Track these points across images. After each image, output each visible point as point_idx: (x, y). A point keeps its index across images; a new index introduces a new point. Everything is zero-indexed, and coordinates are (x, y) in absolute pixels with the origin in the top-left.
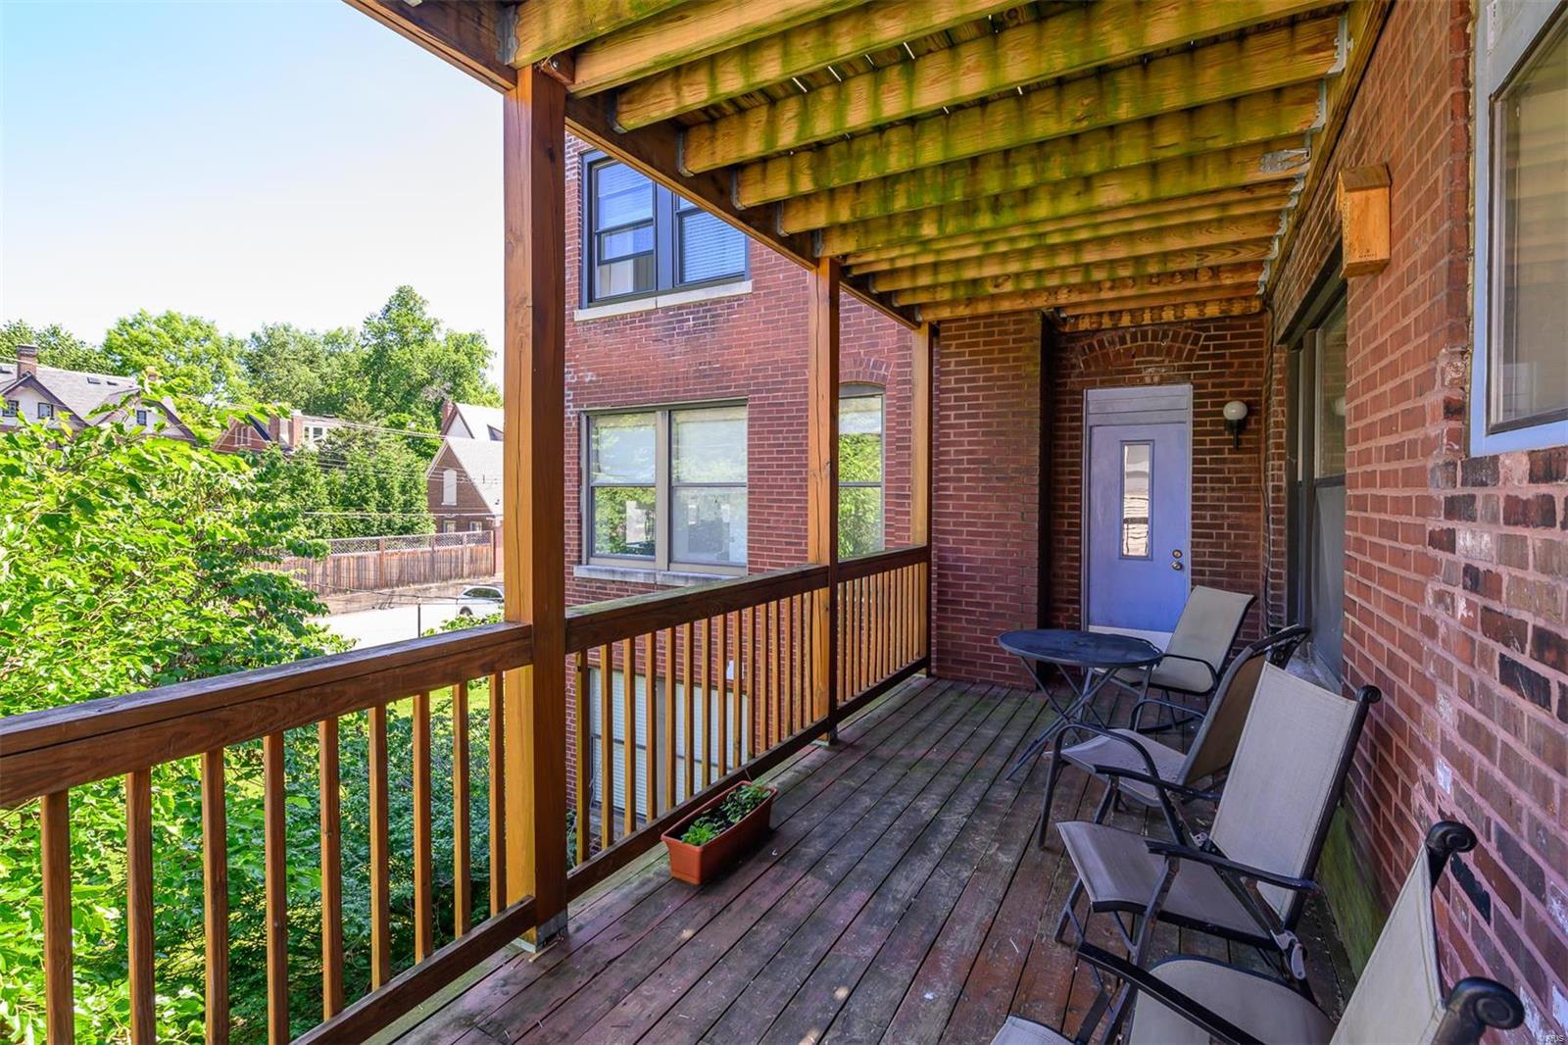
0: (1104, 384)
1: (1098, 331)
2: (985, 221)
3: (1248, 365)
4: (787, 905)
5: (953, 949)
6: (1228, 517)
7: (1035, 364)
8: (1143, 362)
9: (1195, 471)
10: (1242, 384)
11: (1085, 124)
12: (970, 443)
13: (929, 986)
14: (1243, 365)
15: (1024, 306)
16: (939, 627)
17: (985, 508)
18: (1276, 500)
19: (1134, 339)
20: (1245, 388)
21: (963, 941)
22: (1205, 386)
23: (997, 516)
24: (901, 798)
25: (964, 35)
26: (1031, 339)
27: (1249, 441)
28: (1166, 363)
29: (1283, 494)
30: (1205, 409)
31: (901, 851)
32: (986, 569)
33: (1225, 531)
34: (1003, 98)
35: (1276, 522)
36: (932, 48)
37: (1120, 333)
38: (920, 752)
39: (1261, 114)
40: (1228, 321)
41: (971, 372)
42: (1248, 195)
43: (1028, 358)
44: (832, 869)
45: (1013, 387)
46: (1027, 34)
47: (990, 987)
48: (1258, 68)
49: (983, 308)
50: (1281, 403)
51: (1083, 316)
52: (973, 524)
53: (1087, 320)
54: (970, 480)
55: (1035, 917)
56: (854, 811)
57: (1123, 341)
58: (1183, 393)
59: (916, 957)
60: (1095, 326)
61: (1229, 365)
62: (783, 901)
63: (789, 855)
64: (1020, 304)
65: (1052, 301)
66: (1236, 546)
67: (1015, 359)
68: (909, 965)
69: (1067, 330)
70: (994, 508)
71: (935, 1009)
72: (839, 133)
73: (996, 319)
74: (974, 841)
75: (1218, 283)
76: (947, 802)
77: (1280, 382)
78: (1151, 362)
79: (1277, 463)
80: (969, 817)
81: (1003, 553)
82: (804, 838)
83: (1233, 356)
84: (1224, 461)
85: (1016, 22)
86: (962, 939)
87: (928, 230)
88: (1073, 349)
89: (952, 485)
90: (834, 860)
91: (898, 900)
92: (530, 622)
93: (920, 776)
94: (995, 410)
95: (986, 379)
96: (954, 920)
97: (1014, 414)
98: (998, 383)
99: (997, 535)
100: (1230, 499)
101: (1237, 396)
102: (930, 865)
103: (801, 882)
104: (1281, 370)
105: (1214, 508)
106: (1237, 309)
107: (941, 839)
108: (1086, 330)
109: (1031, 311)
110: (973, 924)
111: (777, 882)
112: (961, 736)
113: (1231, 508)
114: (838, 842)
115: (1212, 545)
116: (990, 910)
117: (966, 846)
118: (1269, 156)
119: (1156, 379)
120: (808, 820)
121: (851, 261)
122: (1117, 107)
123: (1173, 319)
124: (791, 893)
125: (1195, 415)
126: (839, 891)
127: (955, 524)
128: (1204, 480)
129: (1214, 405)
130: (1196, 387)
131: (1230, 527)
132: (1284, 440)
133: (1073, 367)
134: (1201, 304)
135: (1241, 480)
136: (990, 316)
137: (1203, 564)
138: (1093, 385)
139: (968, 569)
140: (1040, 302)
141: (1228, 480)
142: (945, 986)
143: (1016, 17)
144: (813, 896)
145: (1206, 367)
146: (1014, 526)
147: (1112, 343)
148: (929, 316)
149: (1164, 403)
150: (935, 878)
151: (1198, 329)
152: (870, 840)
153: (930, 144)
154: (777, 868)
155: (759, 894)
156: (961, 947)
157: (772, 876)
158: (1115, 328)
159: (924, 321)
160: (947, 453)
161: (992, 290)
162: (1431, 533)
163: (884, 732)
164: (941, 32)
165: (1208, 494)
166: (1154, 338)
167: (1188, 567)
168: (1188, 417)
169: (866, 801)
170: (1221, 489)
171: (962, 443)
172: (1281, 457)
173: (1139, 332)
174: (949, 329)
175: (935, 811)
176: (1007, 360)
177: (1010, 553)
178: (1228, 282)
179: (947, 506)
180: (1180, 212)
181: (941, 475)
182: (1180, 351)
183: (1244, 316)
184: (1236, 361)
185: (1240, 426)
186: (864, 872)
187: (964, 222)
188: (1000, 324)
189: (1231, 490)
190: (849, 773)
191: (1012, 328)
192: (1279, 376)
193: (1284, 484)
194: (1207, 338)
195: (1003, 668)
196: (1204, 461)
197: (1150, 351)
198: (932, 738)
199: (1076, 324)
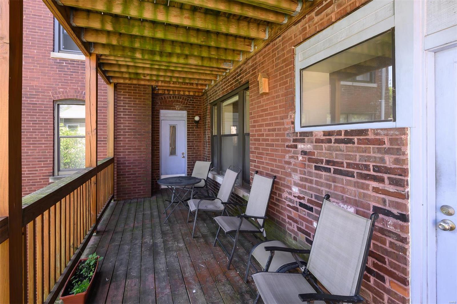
0: (166, 109)
1: (164, 94)
2: (157, 58)
3: (199, 108)
4: (128, 294)
5: (189, 275)
6: (195, 144)
7: (150, 101)
8: (175, 104)
9: (188, 133)
10: (197, 112)
11: (204, 43)
12: (128, 123)
13: (192, 289)
14: (198, 108)
15: (148, 84)
16: (117, 184)
17: (134, 144)
18: (209, 139)
19: (173, 98)
20: (198, 113)
21: (190, 272)
22: (190, 112)
23: (138, 146)
24: (138, 241)
25: (186, 7)
26: (148, 94)
27: (199, 126)
28: (181, 105)
29: (210, 138)
30: (190, 118)
31: (152, 257)
32: (135, 163)
33: (195, 147)
34: (183, 27)
35: (209, 145)
36: (175, 6)
37: (170, 95)
38: (132, 225)
39: (231, 54)
40: (194, 97)
41: (128, 101)
42: (219, 70)
43: (147, 99)
44: (134, 273)
45: (143, 107)
46: (202, 15)
47: (206, 279)
48: (239, 45)
49: (135, 82)
50: (209, 117)
51: (160, 89)
52: (130, 149)
53: (161, 91)
54: (128, 135)
55: (200, 256)
56: (126, 252)
57: (170, 98)
58: (184, 113)
59: (182, 283)
60: (163, 93)
61: (195, 107)
62: (126, 293)
63: (113, 277)
64: (147, 83)
65: (157, 84)
66: (197, 151)
67: (144, 99)
68: (182, 286)
69: (155, 92)
70: (137, 143)
71: (199, 293)
72: (140, 17)
73: (137, 86)
74: (169, 244)
75: (197, 87)
76: (153, 236)
77: (209, 112)
78: (177, 104)
79: (208, 131)
80: (162, 238)
81: (140, 157)
82: (114, 269)
83: (196, 105)
84: (194, 130)
85: (200, 11)
86: (189, 272)
87: (138, 55)
88: (157, 98)
89: (122, 137)
90: (132, 270)
91: (163, 271)
92: (8, 216)
93: (138, 233)
94: (137, 113)
95: (134, 104)
96: (183, 268)
97: (144, 115)
98: (138, 106)
99: (138, 152)
100: (196, 139)
101: (197, 115)
102: (163, 256)
103: (126, 284)
104: (209, 110)
105: (192, 142)
106: (197, 94)
107: (160, 248)
108: (161, 93)
109: (149, 86)
110: (188, 266)
111: (117, 288)
112: (140, 216)
113: (196, 142)
114: (128, 264)
115: (192, 151)
116: (189, 260)
117: (168, 246)
118: (225, 63)
119: (179, 109)
120: (110, 262)
121: (103, 57)
122: (211, 42)
123: (183, 94)
124: (126, 289)
125: (188, 119)
126: (143, 278)
127: (123, 149)
128: (190, 135)
129: (192, 116)
130: (188, 112)
131: (196, 146)
132: (210, 126)
133: (157, 103)
134: (189, 92)
135: (198, 135)
136: (136, 85)
137: (190, 156)
138: (163, 109)
139: (128, 163)
140: (153, 84)
141: (195, 135)
142: (196, 286)
143: (201, 10)
144: (135, 285)
145: (190, 107)
146: (144, 149)
147: (168, 98)
148: (116, 81)
149: (180, 115)
150: (168, 260)
151: (189, 98)
152: (139, 259)
153: (159, 32)
154: (113, 284)
155: (114, 296)
156: (190, 273)
157: (113, 288)
158: (169, 94)
159: (113, 82)
160: (120, 126)
161: (143, 77)
162: (287, 145)
163: (114, 223)
164: (181, 3)
165: (191, 138)
166: (178, 98)
167: (186, 157)
168: (186, 119)
169: (127, 247)
170: (194, 137)
171: (126, 123)
172: (209, 130)
173: (174, 96)
174: (121, 86)
175: (152, 241)
176: (141, 99)
177: (143, 157)
178: (200, 88)
179: (120, 144)
180: (203, 70)
181: (118, 134)
182: (184, 102)
183: (198, 96)
184: (196, 107)
185: (197, 122)
186: (145, 269)
187: (151, 56)
188: (139, 88)
189: (196, 137)
190: (112, 240)
191: (142, 89)
192: (209, 111)
193: (210, 136)
194: (190, 100)
195: (140, 192)
196: (190, 130)
197: (177, 101)
198: (132, 219)
199: (158, 91)
